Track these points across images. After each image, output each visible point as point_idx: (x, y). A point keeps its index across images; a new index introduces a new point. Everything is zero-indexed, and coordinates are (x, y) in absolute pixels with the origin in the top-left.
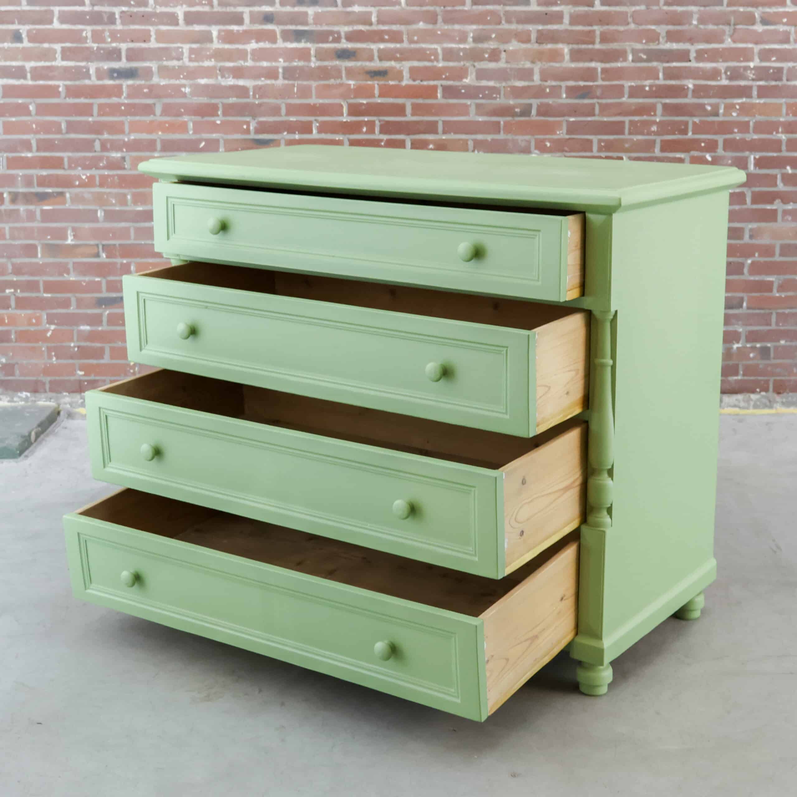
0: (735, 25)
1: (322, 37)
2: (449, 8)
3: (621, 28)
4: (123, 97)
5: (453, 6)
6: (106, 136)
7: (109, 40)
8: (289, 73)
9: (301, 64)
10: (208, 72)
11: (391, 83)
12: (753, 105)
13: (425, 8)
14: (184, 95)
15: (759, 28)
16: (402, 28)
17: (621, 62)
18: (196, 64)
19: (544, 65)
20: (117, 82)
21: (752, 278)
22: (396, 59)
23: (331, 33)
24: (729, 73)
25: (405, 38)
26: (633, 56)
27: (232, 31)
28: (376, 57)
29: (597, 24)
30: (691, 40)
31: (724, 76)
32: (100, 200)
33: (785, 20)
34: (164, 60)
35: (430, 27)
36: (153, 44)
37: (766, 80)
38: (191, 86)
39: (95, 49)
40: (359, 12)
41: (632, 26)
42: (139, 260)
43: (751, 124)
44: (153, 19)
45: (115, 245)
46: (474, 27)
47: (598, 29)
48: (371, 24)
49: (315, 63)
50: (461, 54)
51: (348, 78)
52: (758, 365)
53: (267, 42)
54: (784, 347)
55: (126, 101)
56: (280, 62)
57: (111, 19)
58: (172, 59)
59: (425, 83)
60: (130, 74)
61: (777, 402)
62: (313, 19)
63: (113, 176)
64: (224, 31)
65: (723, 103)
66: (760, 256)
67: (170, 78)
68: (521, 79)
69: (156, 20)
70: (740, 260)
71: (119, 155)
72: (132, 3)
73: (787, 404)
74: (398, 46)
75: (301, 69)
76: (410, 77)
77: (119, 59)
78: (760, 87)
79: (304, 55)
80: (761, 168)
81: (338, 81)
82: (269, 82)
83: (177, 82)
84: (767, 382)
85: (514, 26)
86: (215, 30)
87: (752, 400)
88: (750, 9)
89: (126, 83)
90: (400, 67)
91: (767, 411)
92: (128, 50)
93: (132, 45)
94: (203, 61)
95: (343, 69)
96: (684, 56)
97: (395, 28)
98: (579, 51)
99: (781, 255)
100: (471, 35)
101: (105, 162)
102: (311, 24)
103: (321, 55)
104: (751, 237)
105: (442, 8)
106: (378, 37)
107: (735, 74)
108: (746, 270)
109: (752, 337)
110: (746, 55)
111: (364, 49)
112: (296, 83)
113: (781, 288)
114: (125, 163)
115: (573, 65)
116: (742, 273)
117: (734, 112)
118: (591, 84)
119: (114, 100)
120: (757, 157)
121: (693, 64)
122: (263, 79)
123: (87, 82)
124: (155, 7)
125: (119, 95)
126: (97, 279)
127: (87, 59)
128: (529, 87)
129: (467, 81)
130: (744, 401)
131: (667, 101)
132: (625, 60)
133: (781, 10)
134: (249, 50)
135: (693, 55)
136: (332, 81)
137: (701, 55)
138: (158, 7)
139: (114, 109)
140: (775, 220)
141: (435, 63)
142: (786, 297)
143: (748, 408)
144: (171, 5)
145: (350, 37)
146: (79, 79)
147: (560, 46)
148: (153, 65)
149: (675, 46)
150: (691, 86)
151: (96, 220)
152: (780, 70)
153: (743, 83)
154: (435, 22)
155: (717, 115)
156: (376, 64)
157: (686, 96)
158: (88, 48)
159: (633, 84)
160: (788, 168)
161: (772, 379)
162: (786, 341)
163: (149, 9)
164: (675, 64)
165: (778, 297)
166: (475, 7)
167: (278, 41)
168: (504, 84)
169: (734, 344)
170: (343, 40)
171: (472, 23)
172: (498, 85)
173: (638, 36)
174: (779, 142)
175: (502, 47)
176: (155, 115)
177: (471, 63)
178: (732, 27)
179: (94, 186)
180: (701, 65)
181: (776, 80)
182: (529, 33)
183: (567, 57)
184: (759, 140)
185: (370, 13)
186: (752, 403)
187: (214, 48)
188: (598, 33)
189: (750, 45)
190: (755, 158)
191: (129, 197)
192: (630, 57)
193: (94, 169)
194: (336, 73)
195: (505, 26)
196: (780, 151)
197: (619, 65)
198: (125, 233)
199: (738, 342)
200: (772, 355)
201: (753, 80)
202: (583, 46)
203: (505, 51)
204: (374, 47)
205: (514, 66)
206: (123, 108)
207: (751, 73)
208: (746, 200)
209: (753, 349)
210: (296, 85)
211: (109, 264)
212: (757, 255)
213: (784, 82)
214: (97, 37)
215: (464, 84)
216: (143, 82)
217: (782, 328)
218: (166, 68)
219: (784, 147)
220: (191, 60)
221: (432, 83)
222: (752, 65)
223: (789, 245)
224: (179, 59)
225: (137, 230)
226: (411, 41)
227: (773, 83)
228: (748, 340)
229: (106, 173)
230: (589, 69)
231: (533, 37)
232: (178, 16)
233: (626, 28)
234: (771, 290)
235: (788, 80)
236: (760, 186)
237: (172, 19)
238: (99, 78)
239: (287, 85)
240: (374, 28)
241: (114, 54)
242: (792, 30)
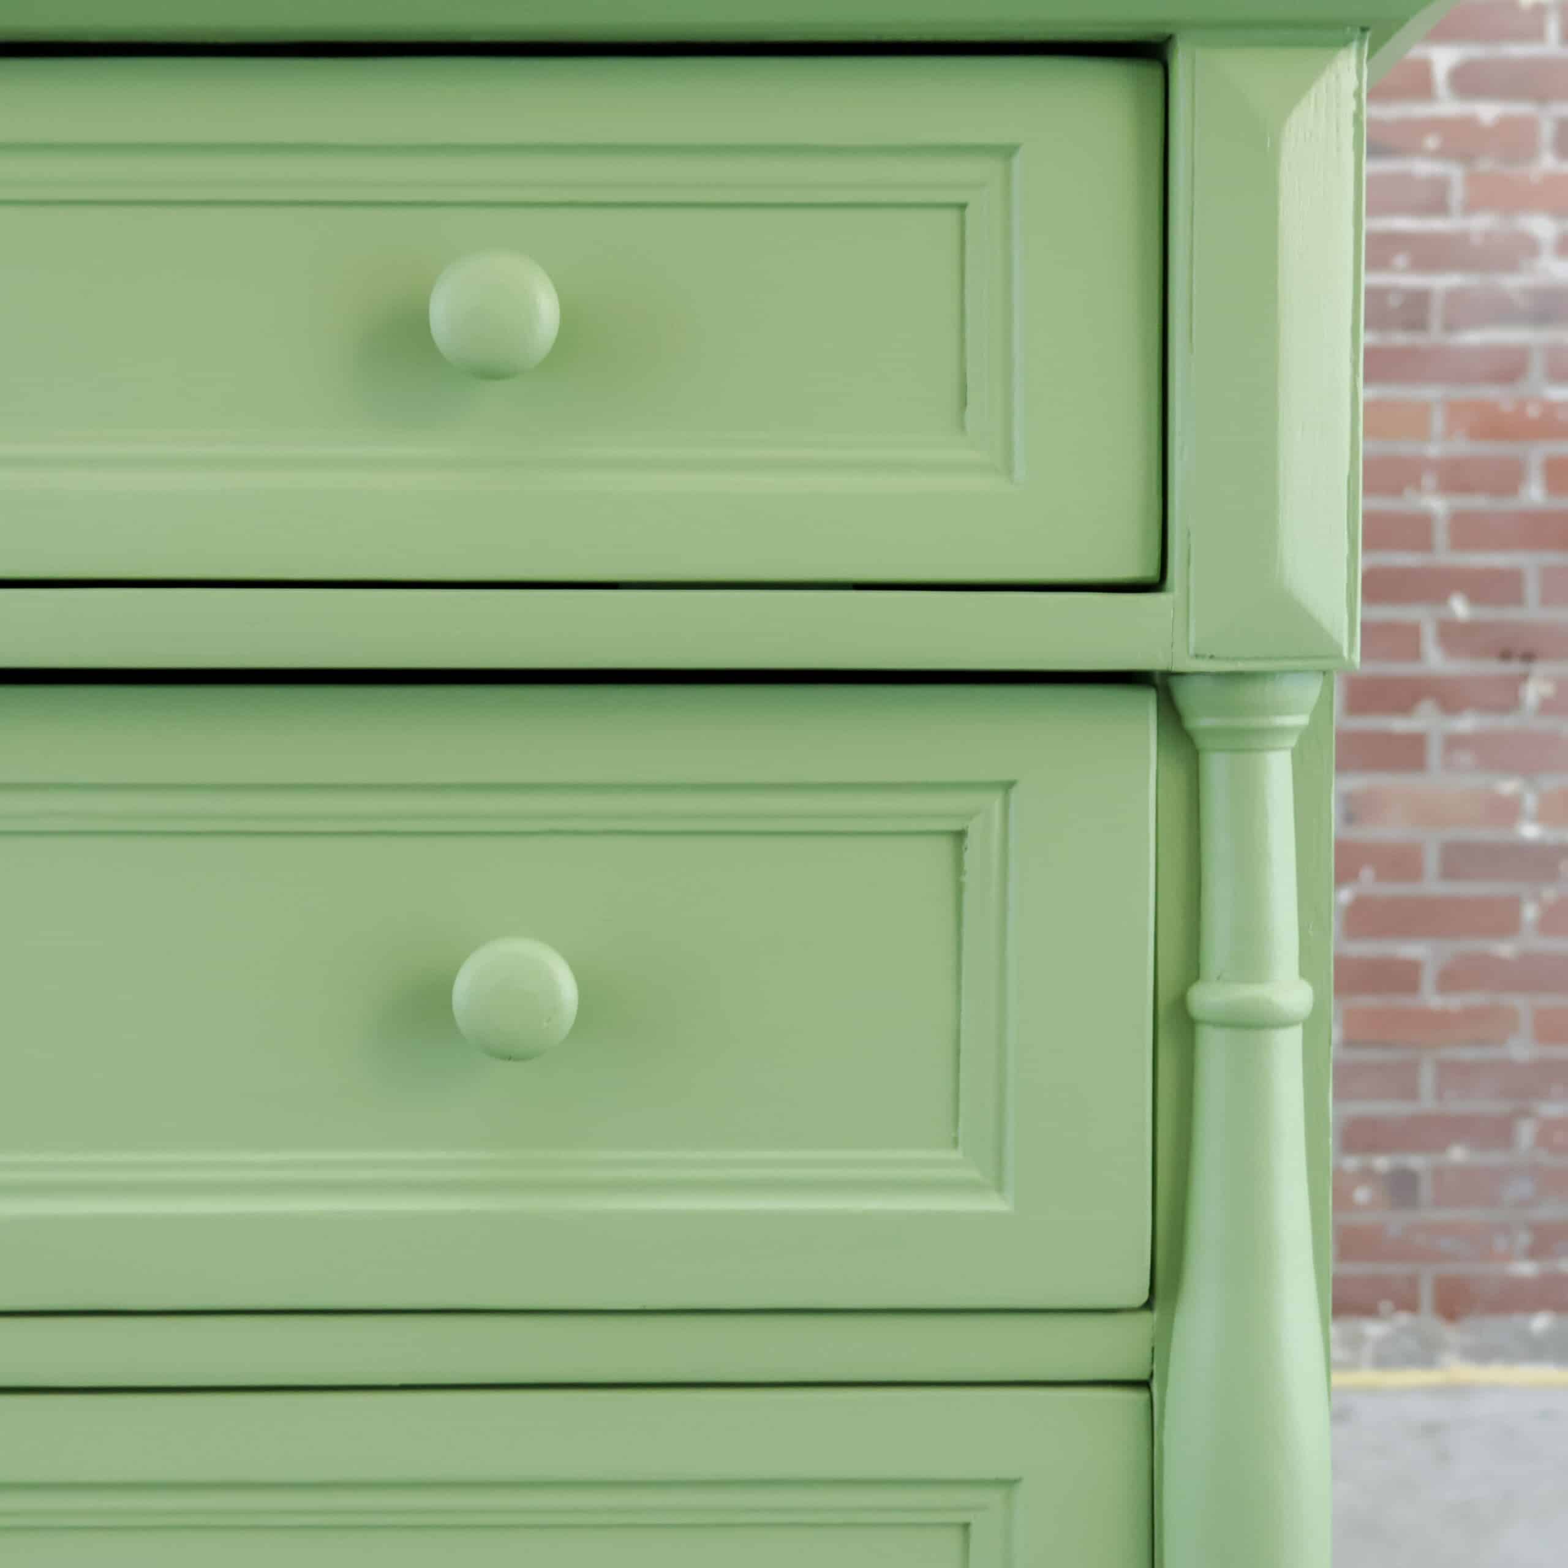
21: (1358, 952)
33: (1432, 143)
52: (1382, 1226)
54: (1461, 1168)
61: (1448, 1347)
66: (1378, 878)
73: (1482, 1355)
84: (1413, 1282)
87: (1367, 1340)
91: (1416, 1375)
99: (1442, 877)
104: (1351, 820)
109: (1362, 1136)
113: (1449, 981)
130: (1342, 1345)
133: (1419, 110)
140: (1423, 767)
142: (1466, 1010)
143: (1356, 1369)
160: (1457, 602)
161: (1428, 1273)
162: (1468, 1151)
165: (1437, 1009)
174: (1427, 520)
181: (1412, 331)
186: (1367, 1351)
196: (1430, 548)
200: (1425, 1194)
209: (1367, 1175)
212: (1367, 874)
213: (1436, 334)
217: (1455, 1108)
219: (1440, 538)
223: (1469, 845)
227: (1404, 339)
234: (1415, 990)
235: (1446, 330)
242: (1455, 172)
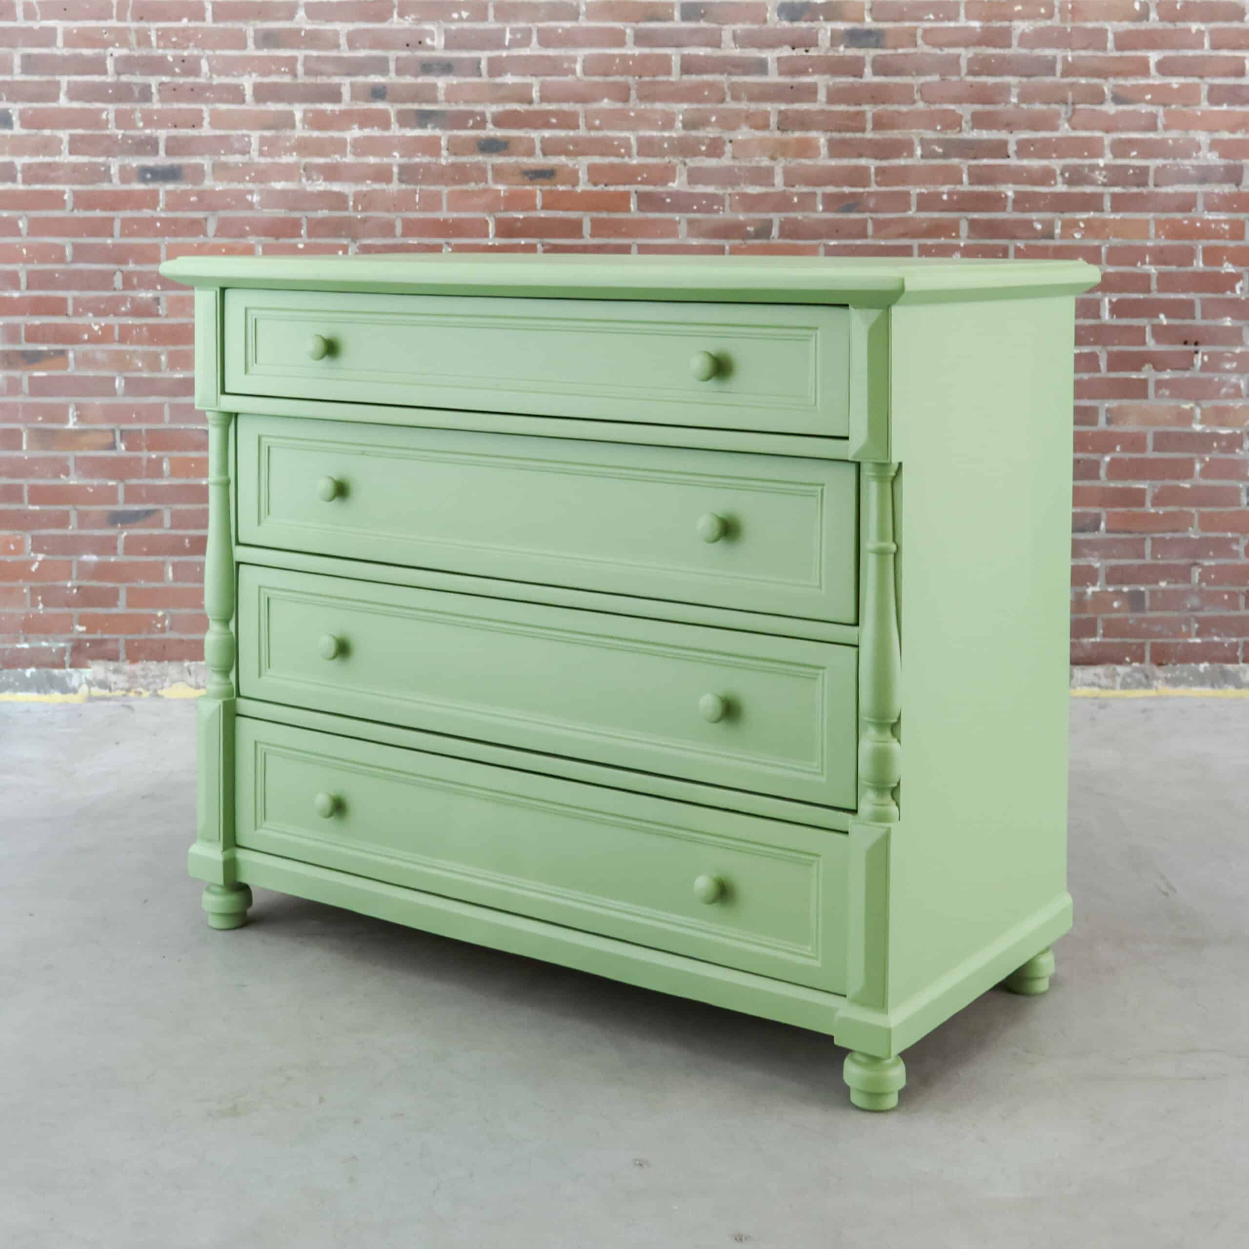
0: (1073, 104)
1: (457, 120)
2: (647, 79)
3: (904, 108)
4: (158, 209)
5: (654, 76)
6: (131, 267)
7: (141, 124)
8: (408, 173)
9: (426, 159)
10: (287, 173)
11: (561, 188)
12: (1105, 223)
13: (611, 79)
14: (250, 206)
15: (1110, 108)
16: (578, 107)
17: (905, 157)
18: (269, 160)
19: (790, 162)
20: (151, 186)
21: (1112, 485)
22: (568, 153)
23: (472, 114)
24: (1067, 175)
25: (581, 122)
26: (922, 149)
27: (323, 112)
28: (538, 151)
29: (868, 103)
30: (1010, 126)
31: (1059, 179)
32: (120, 362)
33: (1148, 97)
34: (222, 154)
35: (619, 105)
36: (206, 130)
37: (1124, 184)
38: (261, 192)
39: (120, 137)
40: (513, 84)
41: (921, 105)
42: (176, 454)
43: (1103, 250)
44: (208, 94)
45: (140, 431)
46: (685, 106)
47: (869, 110)
48: (530, 102)
49: (446, 158)
50: (666, 145)
51: (496, 182)
52: (1126, 620)
53: (376, 128)
54: (1164, 591)
55: (163, 215)
56: (395, 157)
57: (145, 94)
58: (235, 152)
59: (611, 188)
60: (170, 174)
61: (1158, 678)
62: (445, 94)
63: (140, 326)
64: (312, 111)
65: (1060, 219)
66: (1123, 450)
67: (231, 180)
68: (754, 183)
69: (212, 96)
70: (1094, 456)
71: (149, 295)
72: (177, 70)
73: (1175, 682)
74: (571, 133)
75: (427, 167)
76: (589, 180)
77: (155, 152)
78: (1114, 196)
79: (431, 146)
80: (1119, 317)
81: (482, 186)
82: (377, 186)
83: (241, 186)
84: (1142, 646)
85: (744, 106)
86: (298, 111)
87: (1119, 675)
88: (1095, 81)
89: (164, 188)
90: (575, 165)
91: (1141, 693)
92: (169, 139)
93: (174, 132)
94: (279, 156)
95: (489, 167)
96: (999, 149)
97: (566, 107)
98: (844, 142)
99: (1155, 449)
100: (681, 117)
101: (129, 306)
102: (442, 101)
103: (455, 148)
104: (1109, 421)
105: (637, 78)
106: (540, 120)
107: (1076, 177)
108: (1102, 473)
109: (1115, 576)
110: (1092, 148)
111: (520, 139)
112: (418, 188)
113: (1158, 501)
114: (159, 307)
115: (833, 162)
116: (1098, 478)
117: (1077, 232)
118: (860, 190)
119: (146, 213)
120: (1114, 300)
121: (1013, 161)
122: (368, 182)
123: (106, 186)
124: (211, 77)
125: (154, 205)
126: (111, 483)
127: (108, 153)
128: (766, 195)
129: (674, 186)
130: (1106, 677)
131: (975, 216)
132: (911, 154)
133: (1142, 81)
134: (349, 140)
135: (1012, 148)
136: (472, 186)
137: (1024, 149)
138: (215, 76)
139: (146, 226)
140: (1146, 396)
141: (627, 159)
142: (1166, 514)
143: (1113, 688)
144: (235, 73)
145: (500, 121)
146: (93, 182)
147: (813, 134)
148: (206, 162)
149: (985, 135)
150: (1010, 194)
151: (113, 393)
152: (1144, 170)
153: (1088, 189)
154: (626, 100)
155: (1051, 236)
156: (538, 161)
157: (1004, 209)
158: (108, 137)
159: (924, 190)
160: (1162, 316)
161: (1148, 642)
162: (1169, 583)
163: (201, 80)
164: (985, 161)
165: (1151, 514)
166: (685, 78)
167: (392, 126)
168: (729, 190)
169: (1088, 587)
170: (490, 126)
171: (682, 101)
172: (720, 192)
173: (929, 120)
174: (1147, 277)
175: (727, 136)
176: (205, 235)
177: (681, 158)
178: (1070, 107)
179: (111, 341)
180: (1025, 162)
181: (1138, 185)
182: (766, 114)
183: (824, 151)
184: (1117, 274)
185: (530, 86)
186: (1119, 680)
187: (296, 137)
188: (869, 116)
189: (1098, 134)
190: (1110, 302)
191: (163, 358)
192: (919, 151)
193: (112, 315)
194: (480, 173)
195: (730, 104)
196: (1149, 291)
197: (902, 162)
198: (155, 413)
199: (1094, 584)
200: (1147, 603)
201: (1104, 185)
202: (848, 135)
203: (731, 141)
204: (536, 135)
205: (744, 163)
206: (158, 225)
207: (1100, 174)
208: (1099, 366)
209: (1119, 594)
210: (418, 191)
211: (131, 459)
212: (1118, 448)
213: (1151, 188)
214: (124, 120)
215: (669, 190)
216: (190, 187)
217: (1161, 562)
218: (225, 166)
219: (1154, 286)
220: (261, 154)
221: (621, 188)
222: (1101, 162)
223: (1168, 434)
224: (244, 152)
225: (175, 408)
226: (590, 127)
227: (1134, 190)
228: (1109, 581)
229: (130, 322)
230: (857, 168)
231: (773, 120)
232: (244, 89)
233: (911, 108)
234: (1142, 504)
235: (1156, 185)
236: (1119, 344)
237: (235, 94)
238: (124, 180)
239: (404, 191)
240: (536, 107)
241: (148, 146)
242: (1160, 110)
